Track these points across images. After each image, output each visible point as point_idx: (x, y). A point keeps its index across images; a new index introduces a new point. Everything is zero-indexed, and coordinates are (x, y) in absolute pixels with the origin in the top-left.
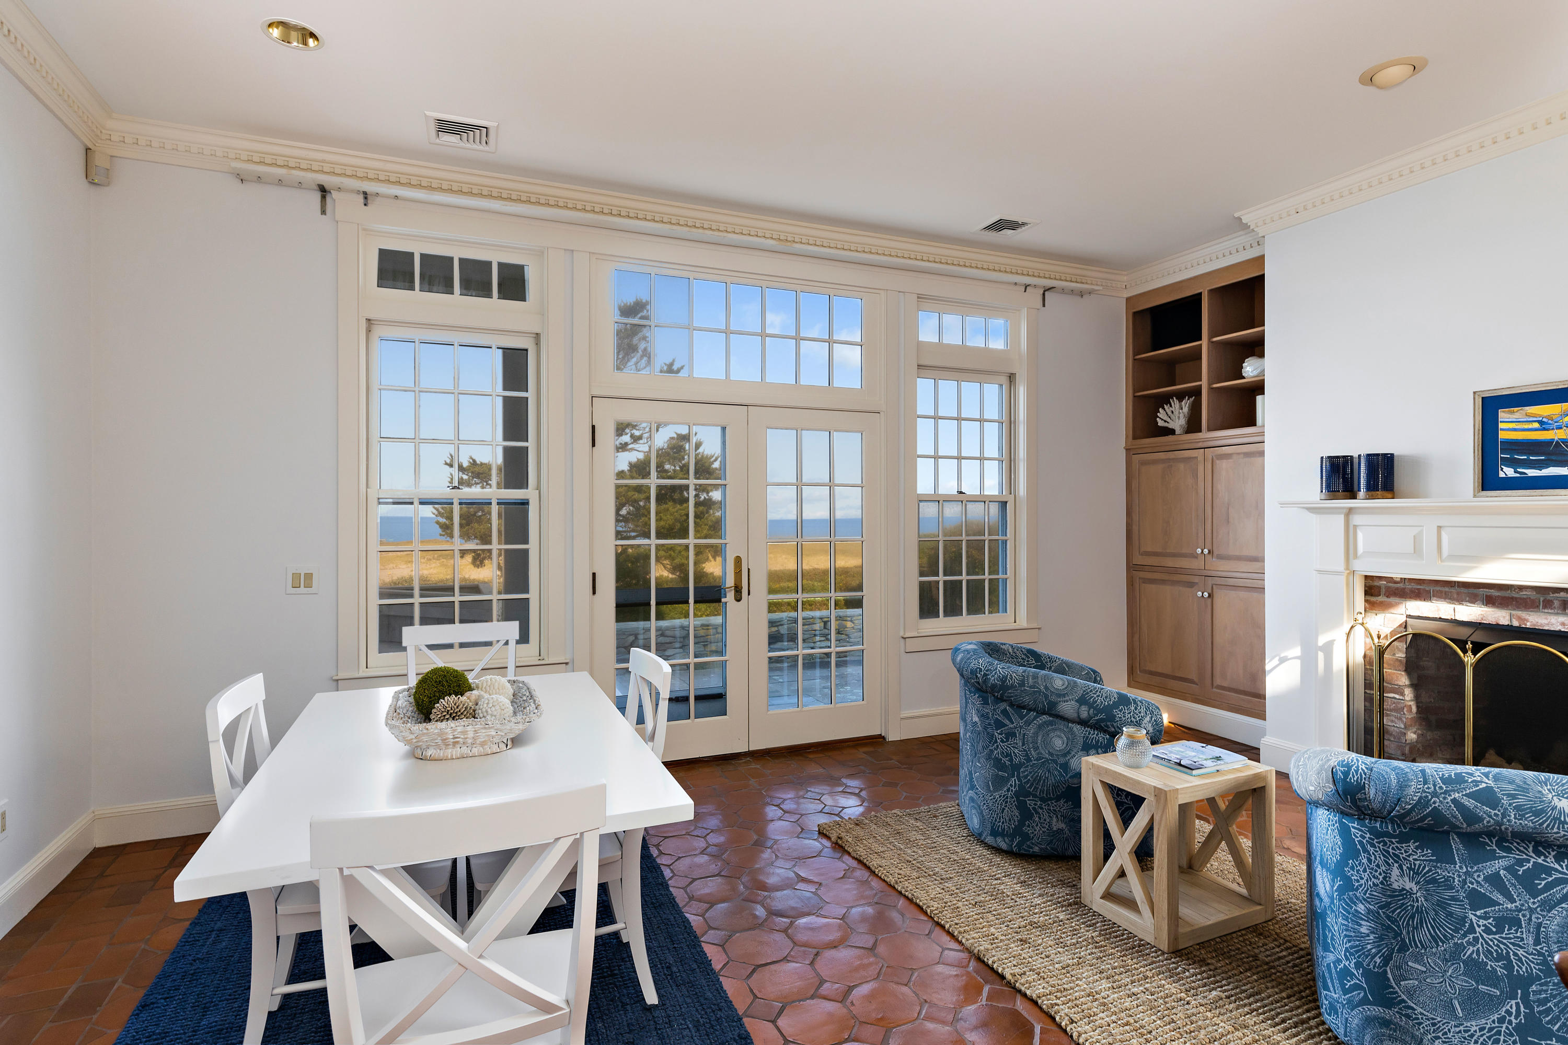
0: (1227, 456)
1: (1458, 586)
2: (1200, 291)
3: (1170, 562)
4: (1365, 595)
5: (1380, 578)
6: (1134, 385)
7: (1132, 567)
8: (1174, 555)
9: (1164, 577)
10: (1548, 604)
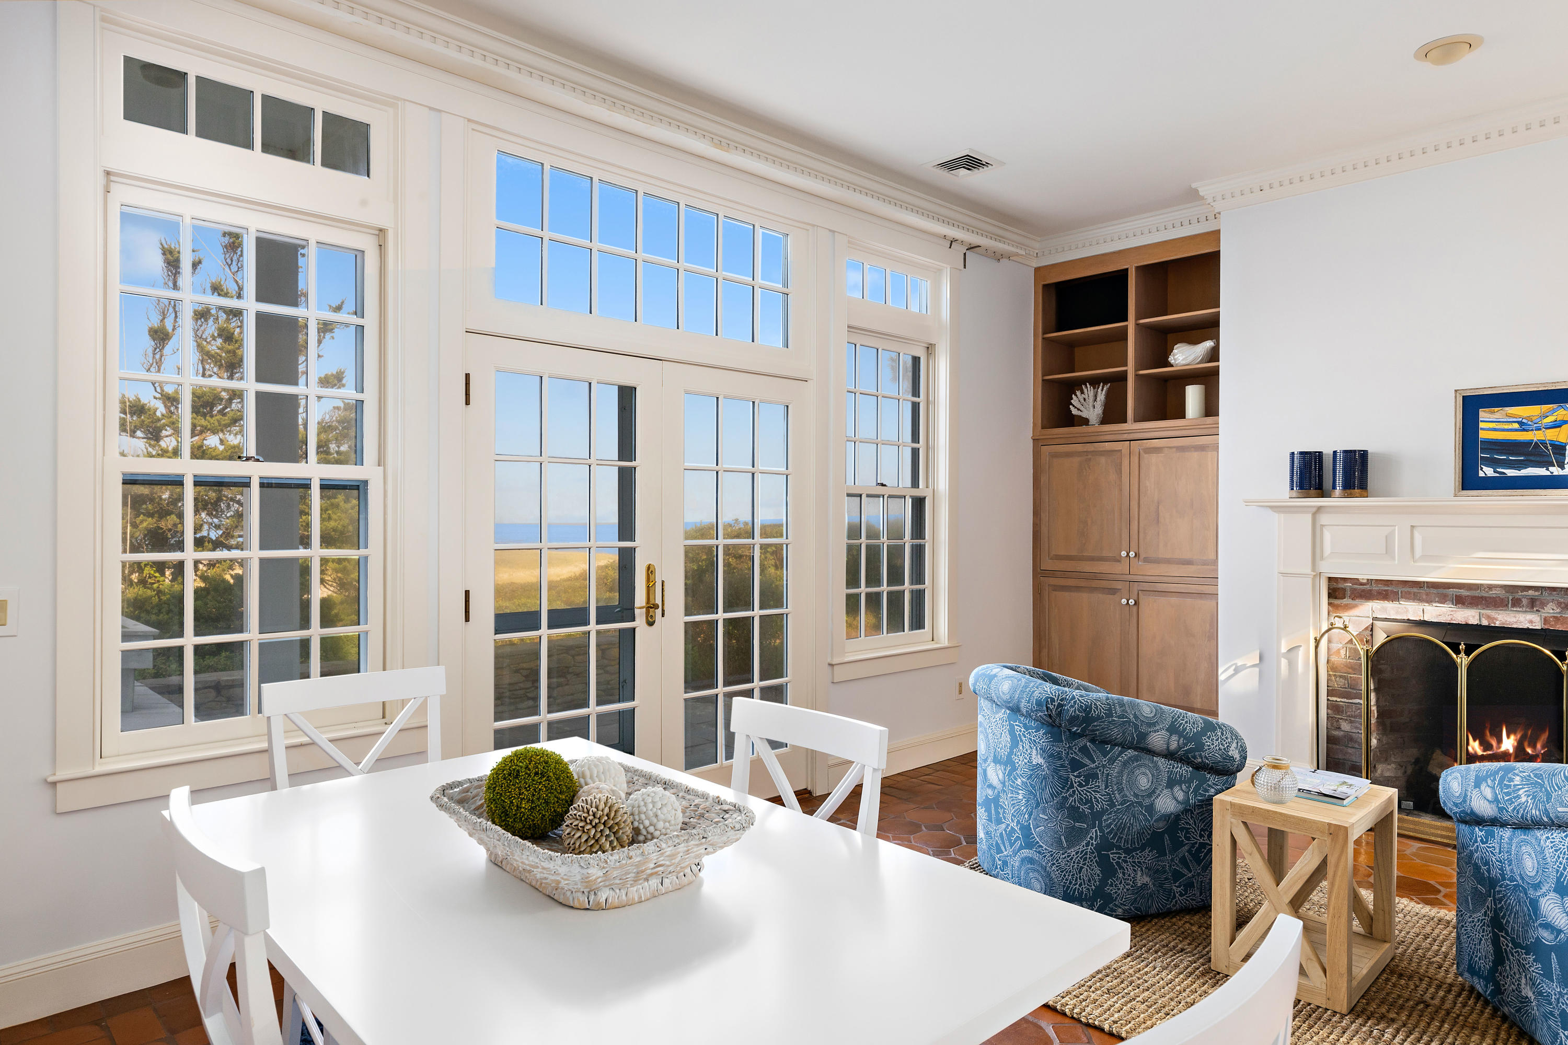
0: (1157, 450)
1: (1428, 587)
2: (1126, 267)
3: (1087, 567)
4: (1329, 598)
5: (1345, 580)
6: (1043, 368)
7: (1039, 573)
8: (1092, 559)
9: (1082, 583)
10: (1516, 603)
